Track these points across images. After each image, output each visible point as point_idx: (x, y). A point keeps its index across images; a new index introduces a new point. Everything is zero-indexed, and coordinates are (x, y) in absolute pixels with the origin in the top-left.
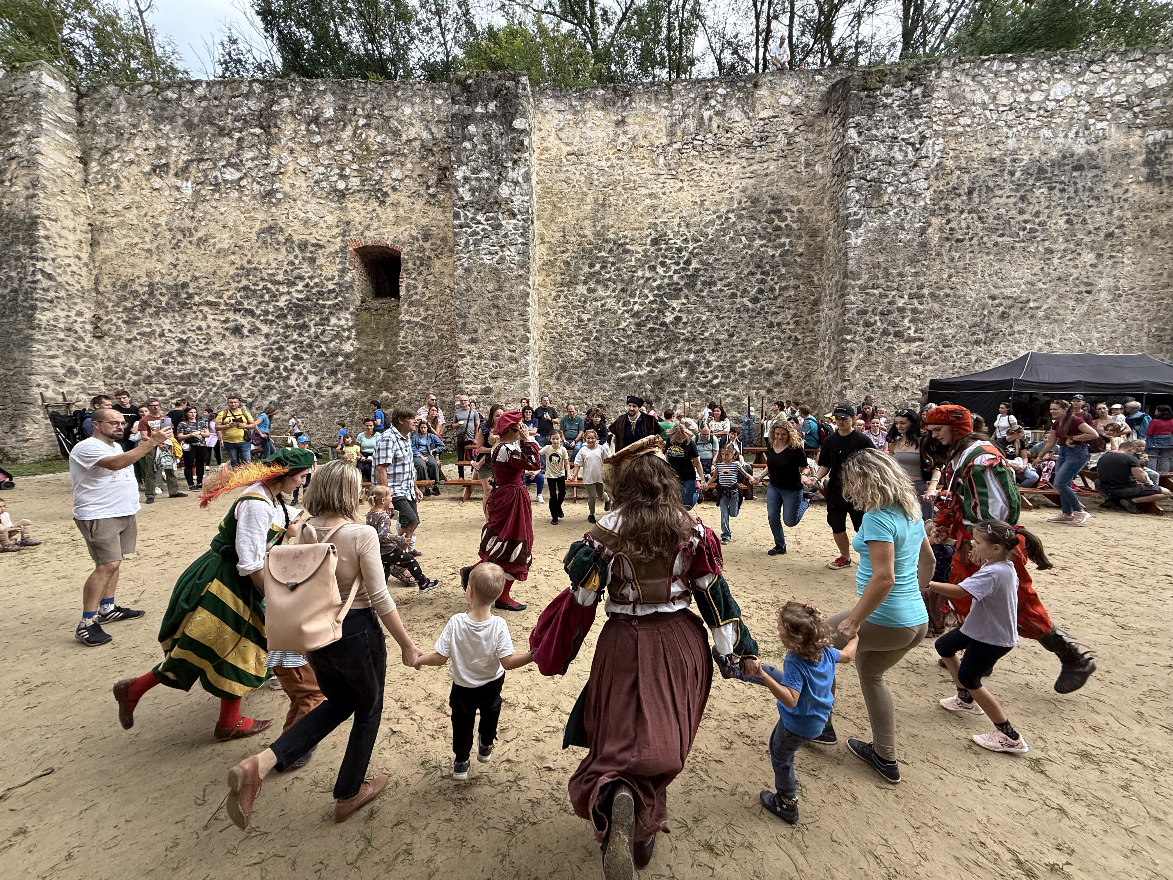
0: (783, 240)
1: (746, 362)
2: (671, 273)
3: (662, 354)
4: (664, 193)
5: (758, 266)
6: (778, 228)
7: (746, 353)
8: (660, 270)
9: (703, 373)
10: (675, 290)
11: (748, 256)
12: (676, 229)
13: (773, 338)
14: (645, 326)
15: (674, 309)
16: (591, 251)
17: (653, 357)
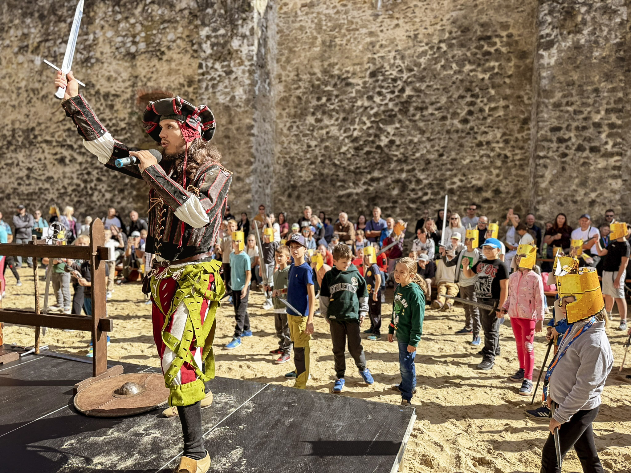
0: (492, 64)
1: (456, 180)
2: (386, 101)
3: (376, 174)
4: (382, 31)
5: (468, 90)
6: (488, 53)
7: (455, 172)
8: (377, 99)
9: (413, 190)
10: (390, 116)
11: (458, 82)
12: (392, 61)
13: (482, 157)
14: (362, 149)
15: (388, 133)
16: (319, 86)
17: (369, 177)
